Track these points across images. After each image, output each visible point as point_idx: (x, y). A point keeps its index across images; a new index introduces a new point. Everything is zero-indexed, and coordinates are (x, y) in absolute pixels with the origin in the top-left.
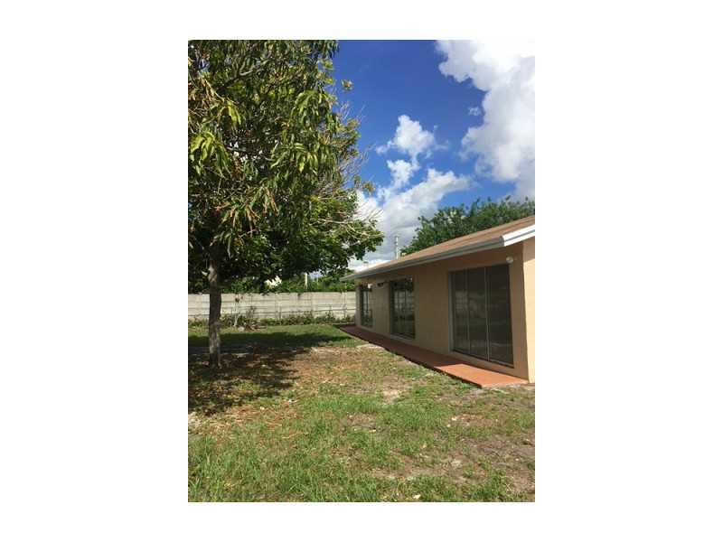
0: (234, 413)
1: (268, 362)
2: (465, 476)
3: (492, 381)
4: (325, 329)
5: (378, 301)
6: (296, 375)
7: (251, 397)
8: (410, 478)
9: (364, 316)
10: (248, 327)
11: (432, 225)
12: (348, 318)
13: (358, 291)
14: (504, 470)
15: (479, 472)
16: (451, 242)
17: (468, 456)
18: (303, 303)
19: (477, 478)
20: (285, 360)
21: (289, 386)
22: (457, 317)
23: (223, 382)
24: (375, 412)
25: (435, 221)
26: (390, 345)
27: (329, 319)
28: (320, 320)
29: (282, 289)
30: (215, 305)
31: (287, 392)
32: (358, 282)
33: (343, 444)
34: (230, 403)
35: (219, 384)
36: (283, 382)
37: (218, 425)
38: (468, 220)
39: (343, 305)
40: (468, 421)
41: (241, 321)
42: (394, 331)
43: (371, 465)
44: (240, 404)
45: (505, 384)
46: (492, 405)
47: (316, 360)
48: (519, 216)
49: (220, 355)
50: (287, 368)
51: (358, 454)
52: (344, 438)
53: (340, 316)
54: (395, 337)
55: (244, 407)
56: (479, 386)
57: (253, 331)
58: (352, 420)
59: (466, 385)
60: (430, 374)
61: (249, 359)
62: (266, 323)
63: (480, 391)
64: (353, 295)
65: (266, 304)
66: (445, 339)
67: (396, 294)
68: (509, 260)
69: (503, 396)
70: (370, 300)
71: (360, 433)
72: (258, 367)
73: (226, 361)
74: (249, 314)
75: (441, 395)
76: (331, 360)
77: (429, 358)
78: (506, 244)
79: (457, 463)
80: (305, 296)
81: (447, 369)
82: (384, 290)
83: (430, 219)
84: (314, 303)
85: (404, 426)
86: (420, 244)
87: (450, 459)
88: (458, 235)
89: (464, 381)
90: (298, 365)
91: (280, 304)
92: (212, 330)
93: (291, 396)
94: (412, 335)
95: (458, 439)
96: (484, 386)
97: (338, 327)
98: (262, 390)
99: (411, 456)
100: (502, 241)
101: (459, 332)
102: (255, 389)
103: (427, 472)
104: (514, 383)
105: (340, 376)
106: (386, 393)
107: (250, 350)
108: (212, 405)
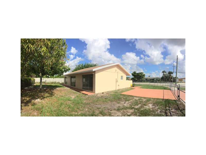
0: (46, 99)
1: (50, 90)
2: (88, 112)
3: (89, 94)
4: (59, 85)
5: (68, 80)
6: (55, 93)
7: (48, 97)
8: (80, 113)
9: (66, 82)
10: (45, 84)
11: (78, 67)
12: (62, 83)
13: (64, 78)
14: (94, 110)
15: (90, 111)
16: (81, 70)
17: (88, 108)
18: (54, 80)
19: (90, 112)
20: (52, 90)
21: (54, 95)
22: (83, 83)
23: (43, 93)
24: (71, 101)
25: (79, 66)
26: (71, 88)
27: (59, 83)
28: (57, 83)
29: (51, 77)
30: (41, 80)
31: (54, 96)
32: (64, 76)
33: (66, 107)
34: (45, 98)
35: (42, 94)
36: (53, 94)
37: (44, 102)
38: (84, 66)
39: (61, 80)
40: (87, 101)
41: (44, 83)
42: (71, 85)
43: (72, 111)
44: (46, 98)
45: (92, 94)
46: (90, 98)
47: (58, 90)
48: (93, 66)
49: (42, 89)
50: (53, 92)
51: (69, 109)
52: (66, 106)
53: (61, 82)
54: (72, 86)
55: (47, 98)
56: (87, 95)
57: (46, 85)
58: (67, 102)
59: (85, 95)
60: (79, 93)
61: (46, 89)
62: (48, 83)
63: (88, 96)
64: (63, 79)
65: (48, 80)
66: (81, 86)
67: (72, 79)
68: (93, 73)
69: (92, 96)
70: (67, 79)
71: (69, 105)
72: (48, 91)
73: (43, 90)
74: (45, 81)
75: (81, 97)
76: (60, 91)
77: (78, 90)
78: (93, 71)
79: (87, 109)
80: (54, 79)
81: (82, 92)
82: (70, 78)
83: (78, 65)
84: (56, 80)
85: (76, 103)
86: (76, 70)
87: (85, 109)
88: (83, 69)
89: (85, 94)
90: (55, 91)
91: (50, 80)
92: (41, 84)
93: (55, 97)
94: (75, 86)
95: (86, 105)
96: (88, 95)
97: (61, 84)
98: (50, 95)
99: (79, 109)
100: (93, 70)
101: (84, 85)
102: (48, 95)
103: (82, 112)
104: (93, 94)
105: (63, 93)
106: (72, 97)
107: (46, 88)
108: (42, 98)
